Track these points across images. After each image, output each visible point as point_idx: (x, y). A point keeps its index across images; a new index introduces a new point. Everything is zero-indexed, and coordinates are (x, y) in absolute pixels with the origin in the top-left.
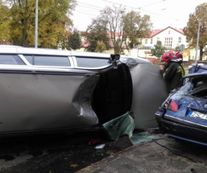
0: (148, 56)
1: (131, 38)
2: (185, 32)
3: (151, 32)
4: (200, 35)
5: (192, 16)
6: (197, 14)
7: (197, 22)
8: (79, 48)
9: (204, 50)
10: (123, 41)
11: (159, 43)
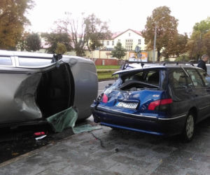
0: (110, 57)
1: (92, 40)
2: (143, 34)
3: (112, 34)
4: (157, 38)
5: (149, 19)
6: (154, 17)
7: (154, 25)
8: (38, 50)
9: (161, 51)
10: (84, 42)
11: (119, 44)
